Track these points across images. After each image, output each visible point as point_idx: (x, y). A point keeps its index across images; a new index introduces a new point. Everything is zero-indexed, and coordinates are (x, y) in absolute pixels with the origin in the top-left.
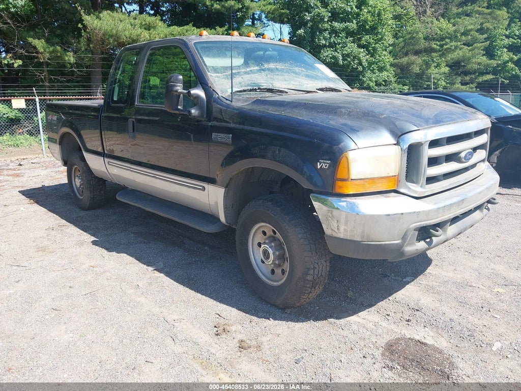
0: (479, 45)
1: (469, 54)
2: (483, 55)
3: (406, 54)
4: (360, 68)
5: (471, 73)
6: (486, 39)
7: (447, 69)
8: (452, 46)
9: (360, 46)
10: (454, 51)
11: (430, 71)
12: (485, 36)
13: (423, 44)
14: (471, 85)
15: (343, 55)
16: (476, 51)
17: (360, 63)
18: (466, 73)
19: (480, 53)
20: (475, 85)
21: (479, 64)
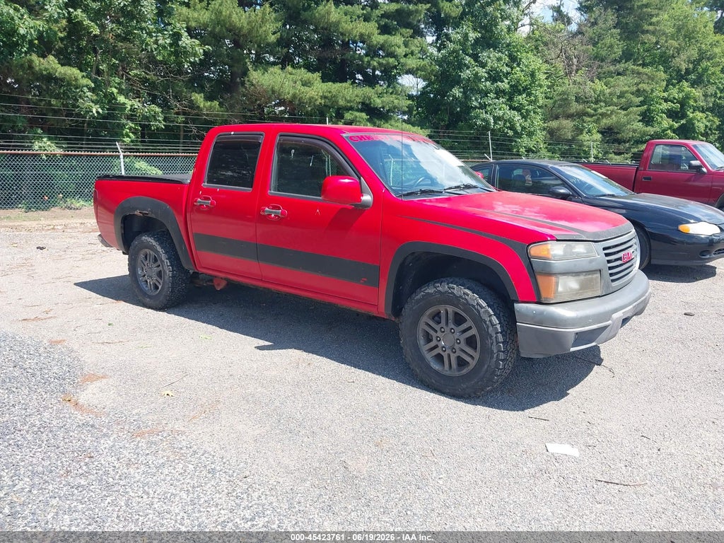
0: (635, 109)
1: (624, 120)
2: (639, 121)
3: (557, 118)
4: (511, 133)
5: (625, 142)
6: (643, 103)
7: (599, 136)
8: (608, 110)
9: (512, 108)
10: (609, 116)
11: (580, 137)
12: (641, 99)
13: (575, 107)
14: (626, 155)
15: (494, 117)
16: (632, 116)
17: (512, 128)
18: (619, 142)
19: (636, 119)
20: (629, 155)
21: (634, 131)
